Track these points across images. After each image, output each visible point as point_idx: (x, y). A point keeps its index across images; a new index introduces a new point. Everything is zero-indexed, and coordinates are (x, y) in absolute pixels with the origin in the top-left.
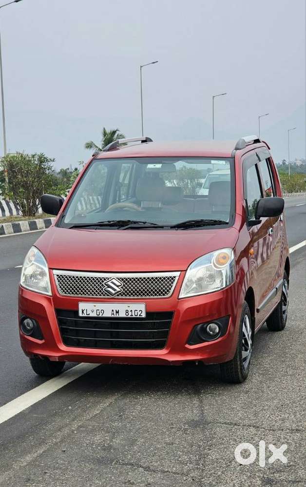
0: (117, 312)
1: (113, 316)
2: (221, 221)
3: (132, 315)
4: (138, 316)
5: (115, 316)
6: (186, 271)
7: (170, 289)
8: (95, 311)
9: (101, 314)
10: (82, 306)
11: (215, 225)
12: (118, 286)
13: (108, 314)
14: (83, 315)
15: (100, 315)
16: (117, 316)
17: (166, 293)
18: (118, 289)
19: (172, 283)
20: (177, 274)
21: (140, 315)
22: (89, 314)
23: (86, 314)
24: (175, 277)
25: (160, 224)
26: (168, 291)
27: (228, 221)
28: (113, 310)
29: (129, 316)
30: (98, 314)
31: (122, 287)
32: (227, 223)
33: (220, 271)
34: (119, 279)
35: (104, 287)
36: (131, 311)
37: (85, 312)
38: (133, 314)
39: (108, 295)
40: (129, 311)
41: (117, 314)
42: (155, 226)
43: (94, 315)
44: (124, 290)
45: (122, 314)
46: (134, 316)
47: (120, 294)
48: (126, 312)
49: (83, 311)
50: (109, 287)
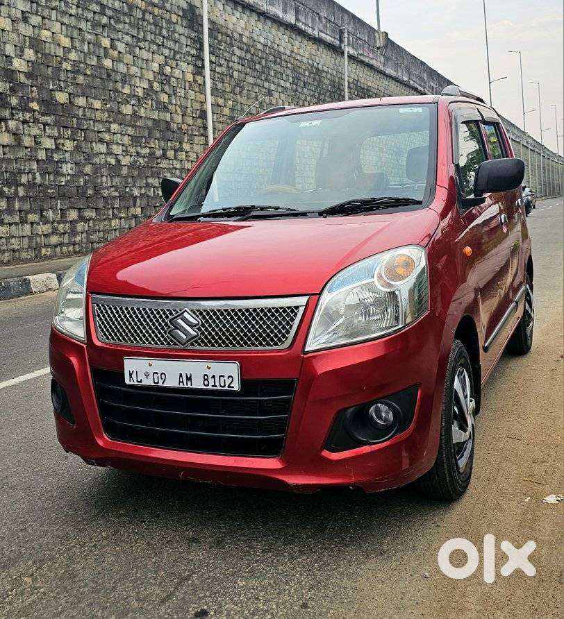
0: (189, 379)
1: (181, 385)
2: (409, 199)
3: (215, 386)
4: (226, 388)
5: (185, 386)
6: (320, 293)
7: (288, 332)
8: (151, 376)
9: (161, 381)
10: (130, 365)
11: (397, 206)
12: (192, 326)
13: (172, 382)
14: (132, 383)
15: (160, 384)
16: (189, 386)
17: (280, 340)
18: (192, 333)
19: (292, 320)
20: (303, 301)
21: (229, 386)
22: (141, 382)
23: (135, 381)
24: (297, 308)
25: (301, 210)
26: (284, 336)
27: (420, 199)
28: (181, 375)
29: (210, 387)
30: (156, 381)
31: (199, 329)
32: (420, 203)
33: (394, 292)
34: (194, 313)
35: (169, 327)
36: (214, 377)
37: (134, 376)
38: (217, 384)
39: (175, 344)
40: (210, 377)
41: (189, 383)
42: (292, 212)
43: (148, 382)
44: (203, 333)
45: (197, 384)
46: (219, 388)
47: (196, 342)
48: (205, 380)
49: (131, 375)
50: (177, 328)
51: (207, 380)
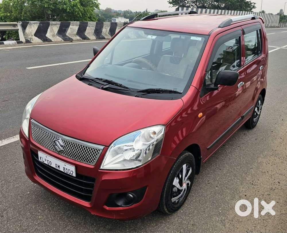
0: (59, 167)
1: (56, 168)
3: (67, 172)
4: (71, 174)
6: (109, 146)
7: (95, 159)
9: (50, 164)
10: (40, 154)
12: (62, 146)
13: (53, 166)
14: (41, 161)
16: (59, 169)
17: (91, 161)
18: (62, 148)
19: (97, 155)
20: (102, 147)
22: (44, 161)
24: (99, 150)
26: (93, 160)
27: (182, 92)
28: (56, 164)
30: (48, 163)
31: (64, 148)
35: (54, 144)
37: (41, 158)
38: (68, 172)
39: (56, 151)
40: (66, 169)
43: (46, 162)
44: (65, 150)
45: (61, 169)
46: (68, 174)
47: (63, 152)
48: (64, 169)
49: (40, 158)
50: (56, 145)
51: (65, 169)
